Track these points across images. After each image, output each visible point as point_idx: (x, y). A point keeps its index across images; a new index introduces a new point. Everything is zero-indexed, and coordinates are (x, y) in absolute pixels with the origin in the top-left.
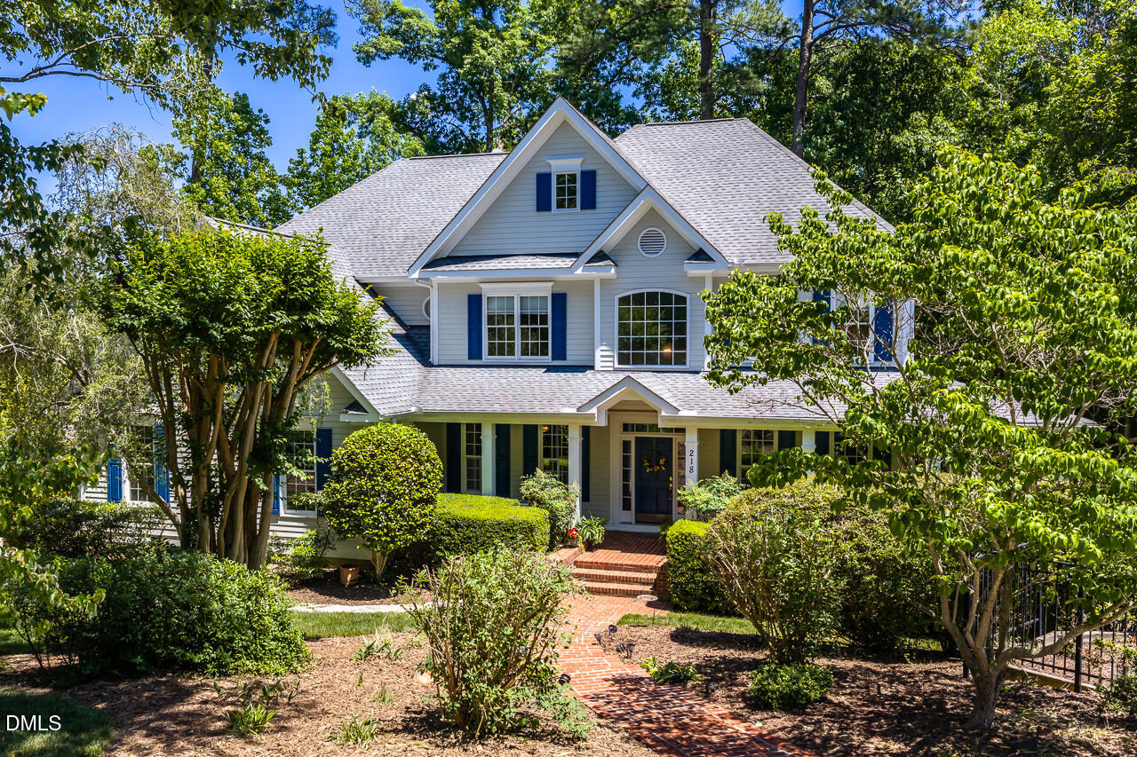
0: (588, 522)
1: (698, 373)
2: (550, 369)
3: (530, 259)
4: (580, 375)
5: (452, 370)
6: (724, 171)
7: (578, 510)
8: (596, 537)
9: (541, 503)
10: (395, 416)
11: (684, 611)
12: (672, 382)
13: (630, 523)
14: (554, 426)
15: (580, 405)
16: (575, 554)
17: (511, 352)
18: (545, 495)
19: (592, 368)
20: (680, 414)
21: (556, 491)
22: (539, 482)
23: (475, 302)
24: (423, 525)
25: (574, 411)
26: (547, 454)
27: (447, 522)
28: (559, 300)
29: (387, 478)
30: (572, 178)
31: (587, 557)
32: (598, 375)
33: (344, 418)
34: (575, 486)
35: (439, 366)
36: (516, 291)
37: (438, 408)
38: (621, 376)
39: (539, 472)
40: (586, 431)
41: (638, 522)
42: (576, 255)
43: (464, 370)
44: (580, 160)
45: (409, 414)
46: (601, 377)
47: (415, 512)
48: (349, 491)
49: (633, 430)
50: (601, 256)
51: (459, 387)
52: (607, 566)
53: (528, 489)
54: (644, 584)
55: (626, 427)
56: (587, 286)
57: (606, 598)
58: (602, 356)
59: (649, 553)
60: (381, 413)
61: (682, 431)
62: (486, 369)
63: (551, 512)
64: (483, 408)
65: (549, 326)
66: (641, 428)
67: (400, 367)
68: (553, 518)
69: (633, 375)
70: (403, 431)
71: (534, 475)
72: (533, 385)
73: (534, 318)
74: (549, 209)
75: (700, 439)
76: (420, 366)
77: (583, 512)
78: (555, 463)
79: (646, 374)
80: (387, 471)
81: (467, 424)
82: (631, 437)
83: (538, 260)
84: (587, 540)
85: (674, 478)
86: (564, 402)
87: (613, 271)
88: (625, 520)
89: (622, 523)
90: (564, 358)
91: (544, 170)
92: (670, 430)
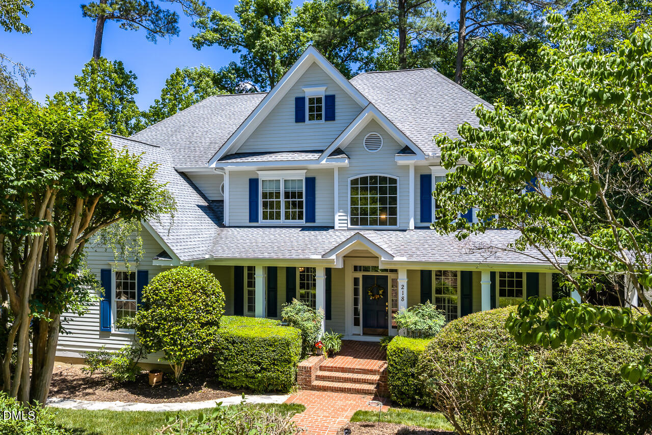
0: (330, 336)
1: (405, 231)
2: (304, 228)
3: (290, 154)
4: (325, 232)
5: (238, 229)
6: (419, 99)
7: (323, 328)
8: (336, 347)
9: (296, 323)
10: (193, 262)
11: (400, 407)
12: (388, 237)
13: (359, 335)
14: (308, 268)
15: (324, 253)
16: (320, 360)
17: (278, 217)
18: (298, 318)
19: (333, 228)
20: (395, 259)
21: (307, 315)
22: (294, 309)
23: (254, 184)
24: (208, 342)
25: (319, 257)
26: (302, 286)
27: (227, 340)
28: (311, 182)
29: (181, 307)
30: (319, 100)
31: (329, 362)
32: (337, 232)
33: (155, 263)
34: (321, 311)
35: (230, 227)
36: (281, 176)
37: (225, 256)
38: (353, 233)
39: (295, 301)
40: (328, 271)
41: (364, 334)
42: (322, 151)
43: (246, 229)
44: (324, 88)
45: (205, 260)
46: (339, 234)
47: (203, 332)
48: (153, 317)
49: (360, 270)
50: (338, 152)
51: (241, 241)
52: (343, 370)
53: (287, 313)
54: (370, 383)
55: (356, 269)
56: (329, 172)
57: (343, 395)
58: (339, 220)
59: (373, 358)
60: (182, 259)
61: (395, 271)
62: (261, 229)
63: (303, 330)
64: (256, 255)
65: (304, 199)
66: (366, 269)
67: (202, 227)
68: (305, 335)
69: (362, 233)
70: (195, 272)
71: (291, 303)
72: (292, 240)
73: (294, 195)
74: (304, 121)
75: (408, 277)
76: (216, 227)
77: (326, 330)
78: (308, 293)
79: (370, 232)
80: (181, 302)
81: (248, 267)
82: (359, 275)
83: (296, 155)
84: (329, 350)
85: (389, 303)
86: (313, 251)
87: (347, 161)
88: (355, 333)
89: (354, 335)
90: (314, 221)
91: (301, 95)
92: (386, 270)
